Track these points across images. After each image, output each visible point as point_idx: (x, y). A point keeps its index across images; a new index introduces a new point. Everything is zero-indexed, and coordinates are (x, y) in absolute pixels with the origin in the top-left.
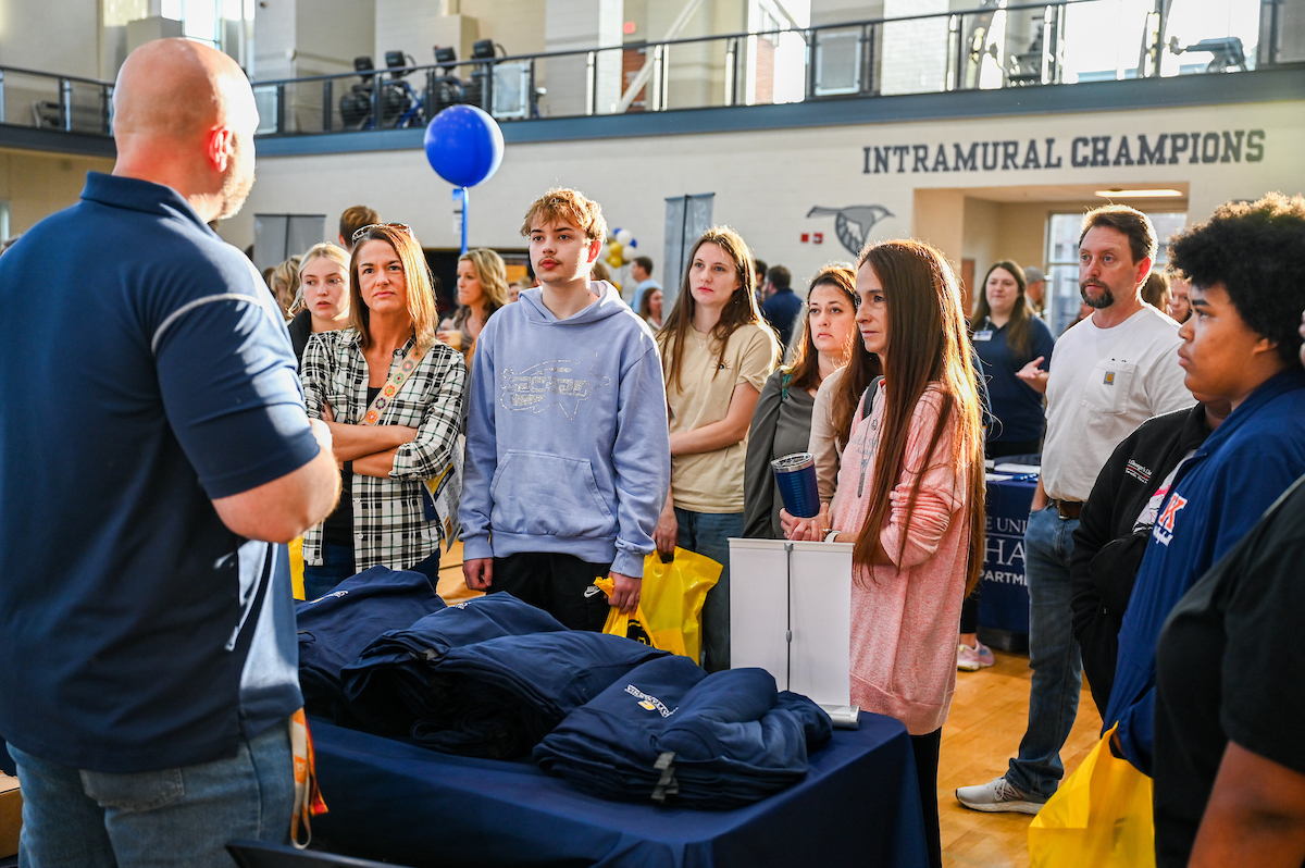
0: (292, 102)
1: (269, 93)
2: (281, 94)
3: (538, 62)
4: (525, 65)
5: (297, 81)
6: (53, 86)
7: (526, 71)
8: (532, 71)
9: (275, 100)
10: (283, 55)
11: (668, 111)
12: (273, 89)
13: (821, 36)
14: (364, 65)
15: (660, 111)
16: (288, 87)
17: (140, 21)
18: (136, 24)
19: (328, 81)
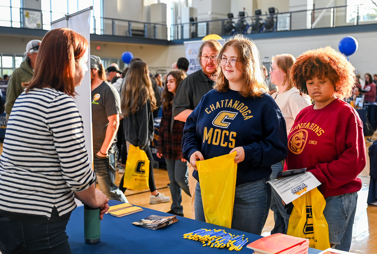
0: (210, 27)
1: (204, 25)
2: (208, 25)
3: (293, 14)
4: (289, 15)
5: (212, 21)
6: (126, 24)
7: (288, 17)
8: (291, 17)
9: (205, 27)
10: (207, 13)
11: (336, 27)
12: (205, 24)
14: (231, 16)
15: (333, 27)
16: (210, 23)
17: (155, 5)
18: (154, 5)
19: (223, 20)
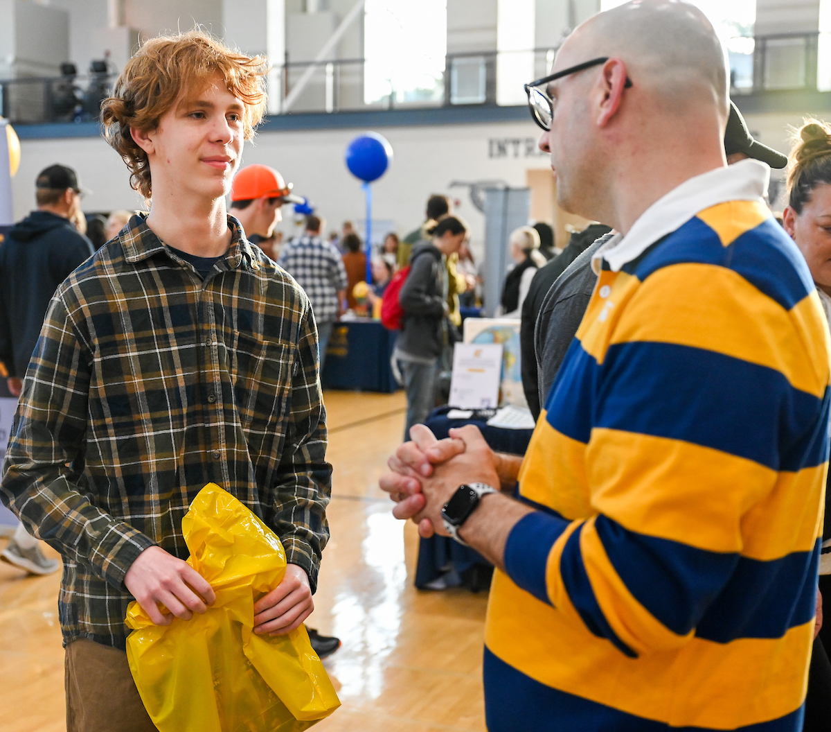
0: (13, 97)
2: (5, 93)
5: (17, 81)
10: (3, 60)
11: (340, 112)
13: (456, 62)
15: (332, 113)
16: (12, 87)
19: (48, 82)
